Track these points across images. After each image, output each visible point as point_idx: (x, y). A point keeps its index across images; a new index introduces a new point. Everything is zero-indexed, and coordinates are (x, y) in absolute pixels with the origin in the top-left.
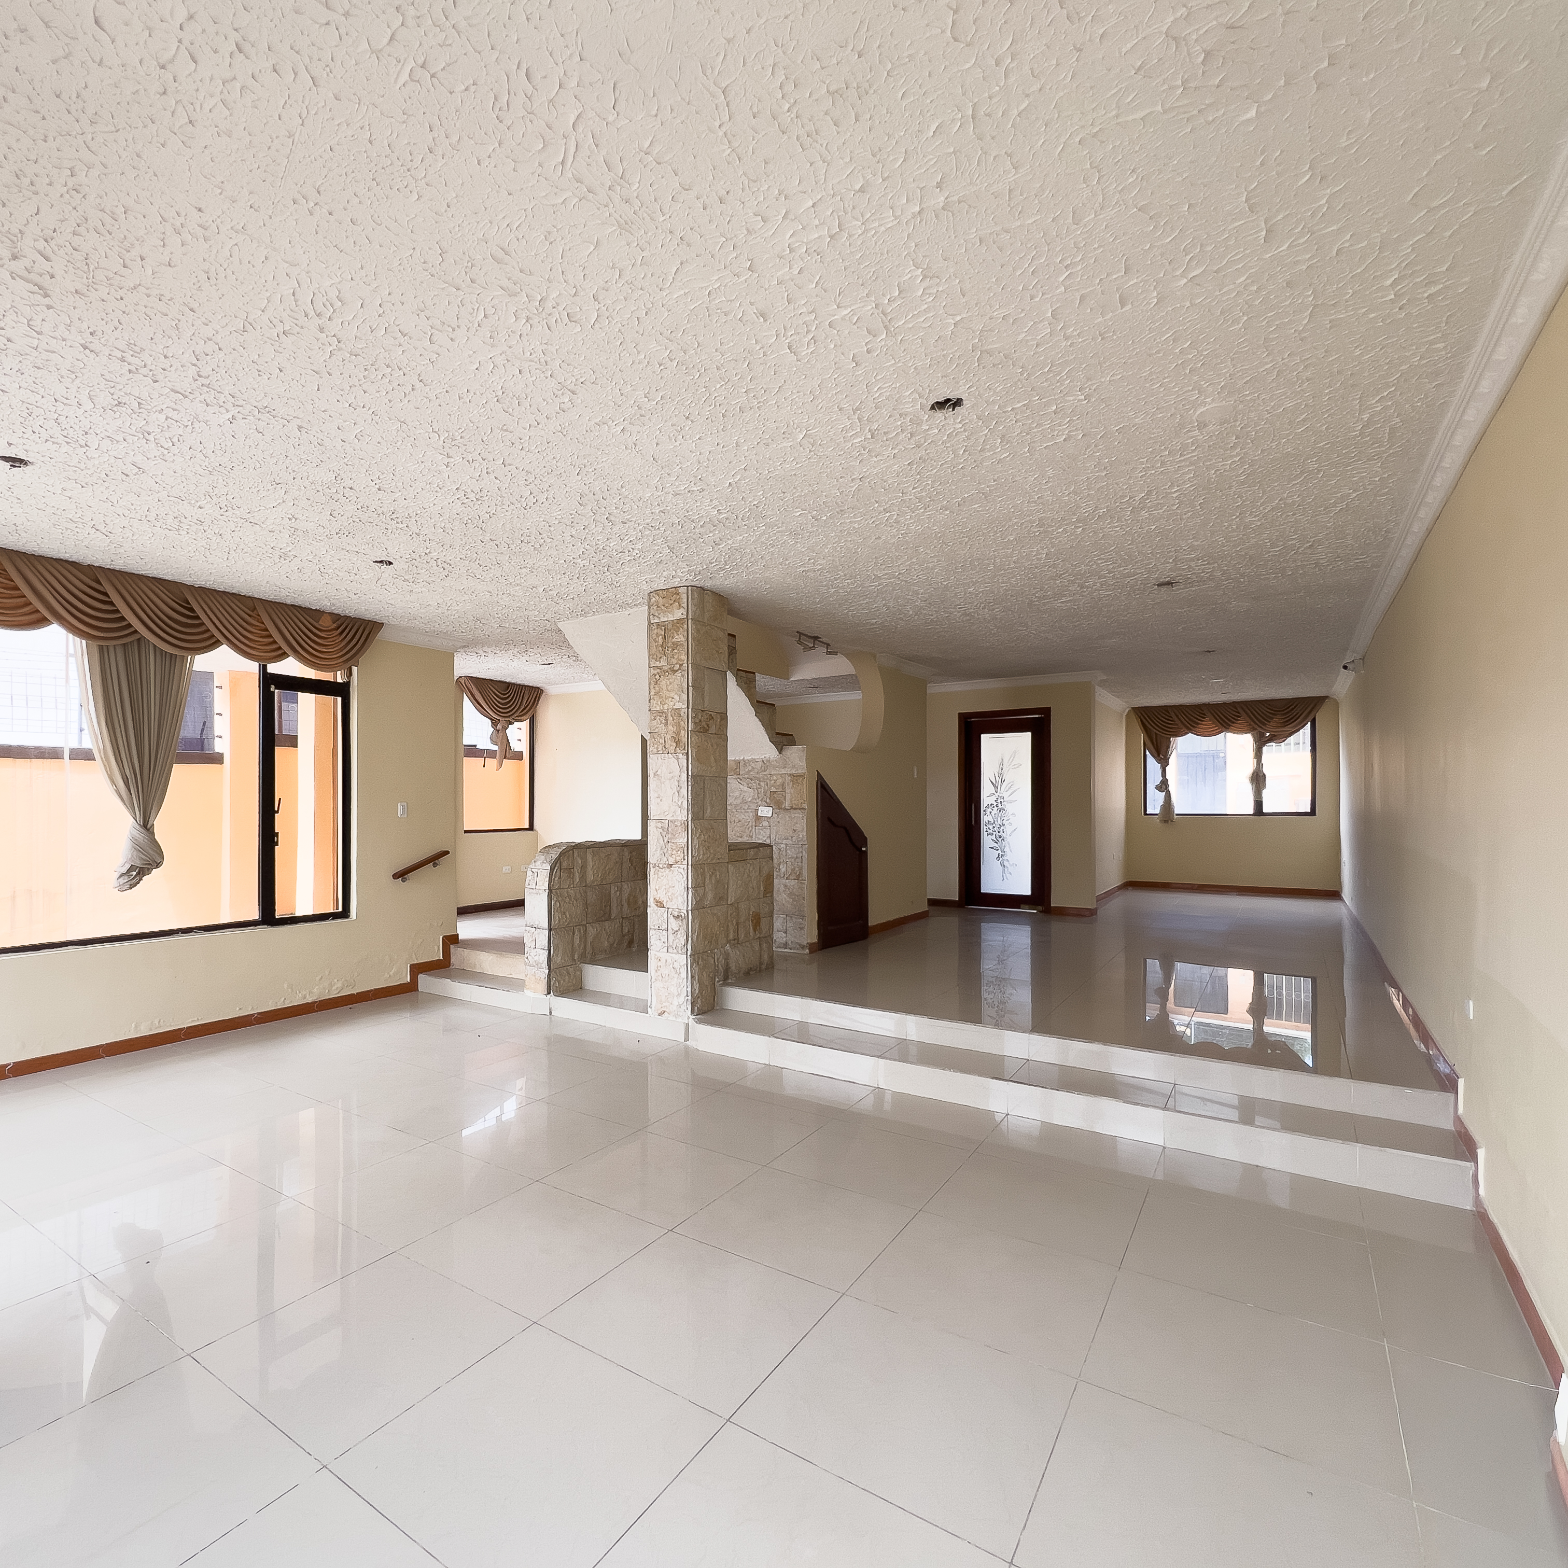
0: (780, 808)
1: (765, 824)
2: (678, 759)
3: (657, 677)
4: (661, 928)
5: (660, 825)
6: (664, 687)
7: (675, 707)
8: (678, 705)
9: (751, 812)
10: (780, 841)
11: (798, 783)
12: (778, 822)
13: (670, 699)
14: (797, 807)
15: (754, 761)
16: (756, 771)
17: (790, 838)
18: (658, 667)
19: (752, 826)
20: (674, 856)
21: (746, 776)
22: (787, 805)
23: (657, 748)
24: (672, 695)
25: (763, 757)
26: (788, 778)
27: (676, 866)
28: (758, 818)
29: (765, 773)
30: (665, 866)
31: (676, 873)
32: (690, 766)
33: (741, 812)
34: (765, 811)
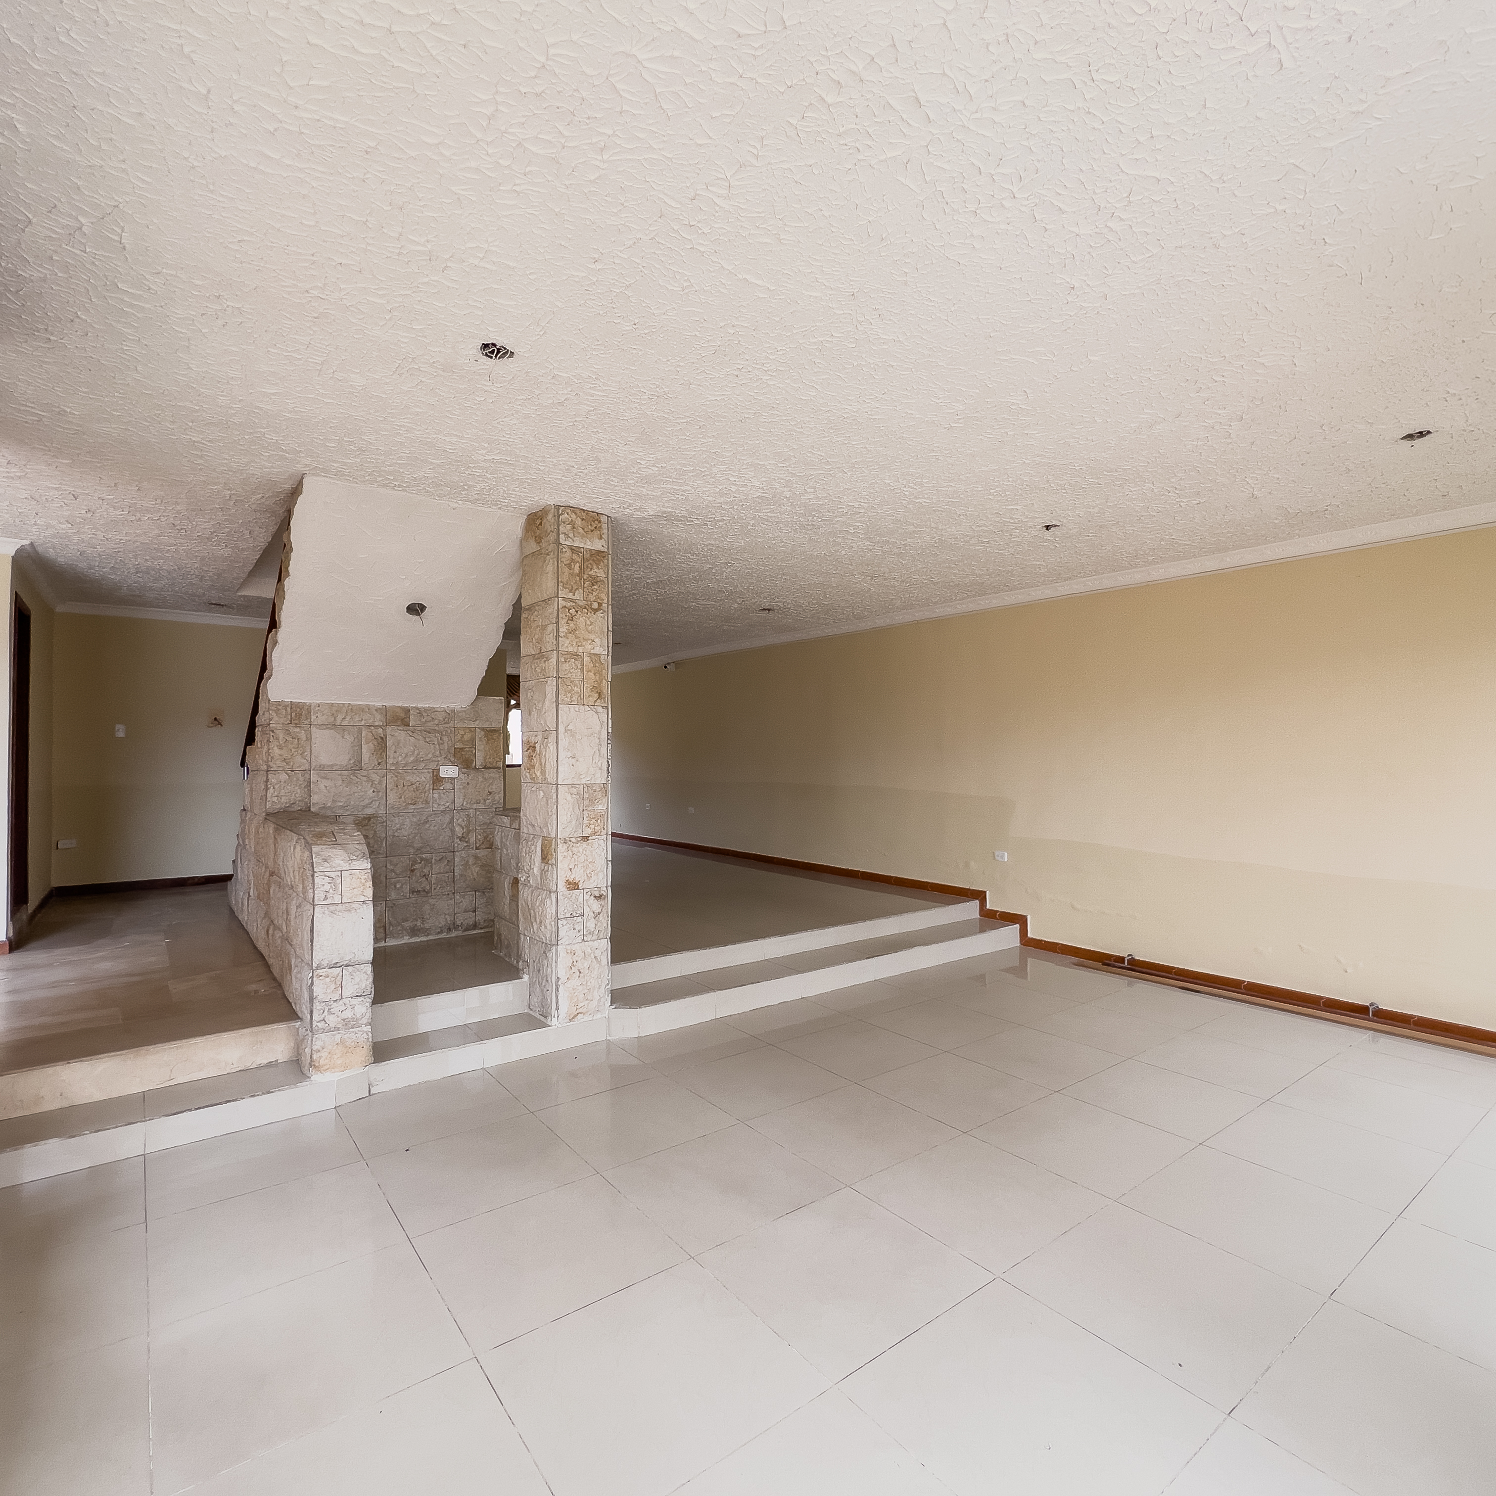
0: (468, 767)
1: (448, 786)
2: (597, 712)
3: (573, 611)
4: (574, 914)
5: (574, 791)
6: (582, 626)
7: (592, 652)
8: (597, 650)
9: (429, 772)
10: (468, 806)
11: (493, 739)
12: (468, 784)
13: (590, 642)
14: (491, 766)
15: (433, 711)
16: (436, 722)
17: (482, 801)
18: (572, 600)
19: (430, 789)
20: (592, 826)
21: (419, 728)
22: (479, 761)
23: (571, 697)
24: (592, 637)
25: (445, 706)
26: (479, 734)
27: (594, 837)
28: (437, 780)
29: (447, 726)
30: (579, 839)
31: (596, 846)
32: (610, 721)
33: (414, 773)
34: (448, 771)
